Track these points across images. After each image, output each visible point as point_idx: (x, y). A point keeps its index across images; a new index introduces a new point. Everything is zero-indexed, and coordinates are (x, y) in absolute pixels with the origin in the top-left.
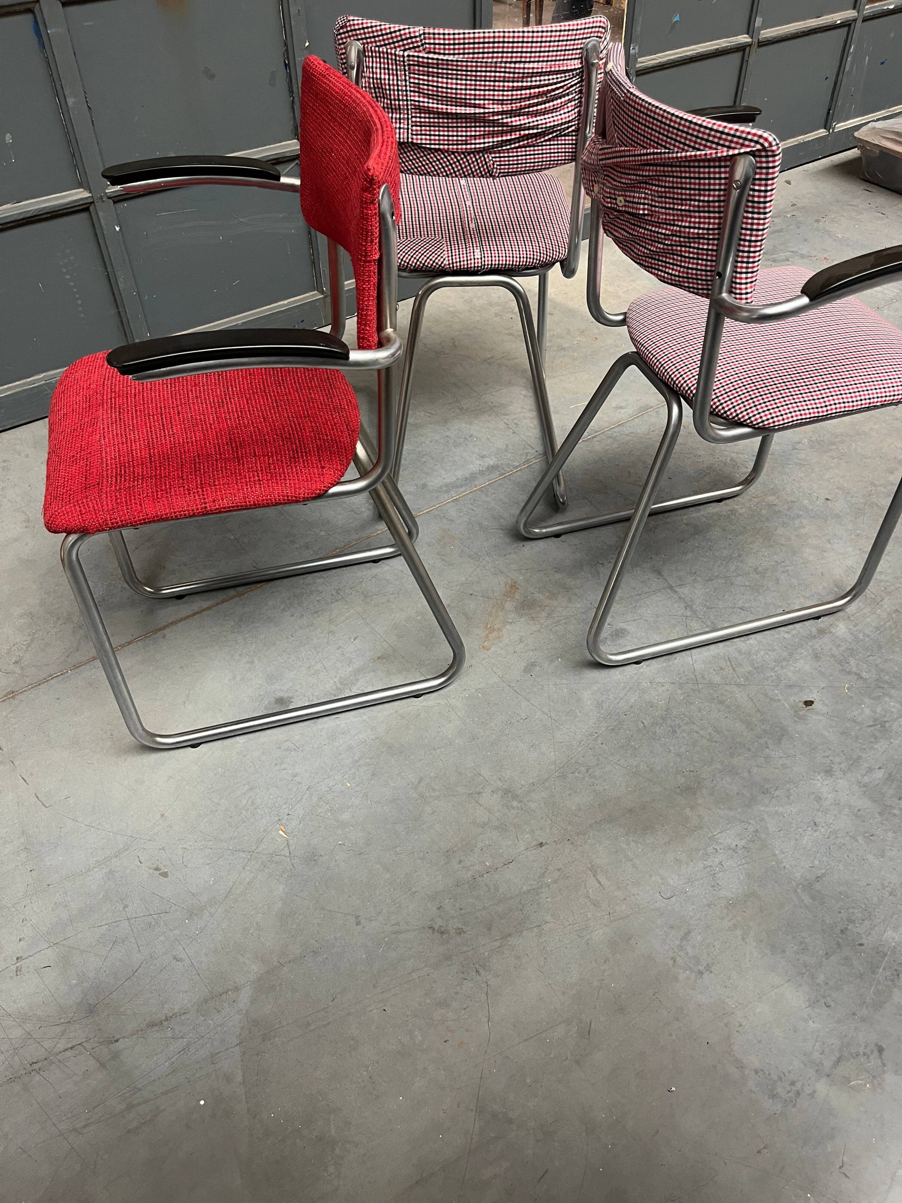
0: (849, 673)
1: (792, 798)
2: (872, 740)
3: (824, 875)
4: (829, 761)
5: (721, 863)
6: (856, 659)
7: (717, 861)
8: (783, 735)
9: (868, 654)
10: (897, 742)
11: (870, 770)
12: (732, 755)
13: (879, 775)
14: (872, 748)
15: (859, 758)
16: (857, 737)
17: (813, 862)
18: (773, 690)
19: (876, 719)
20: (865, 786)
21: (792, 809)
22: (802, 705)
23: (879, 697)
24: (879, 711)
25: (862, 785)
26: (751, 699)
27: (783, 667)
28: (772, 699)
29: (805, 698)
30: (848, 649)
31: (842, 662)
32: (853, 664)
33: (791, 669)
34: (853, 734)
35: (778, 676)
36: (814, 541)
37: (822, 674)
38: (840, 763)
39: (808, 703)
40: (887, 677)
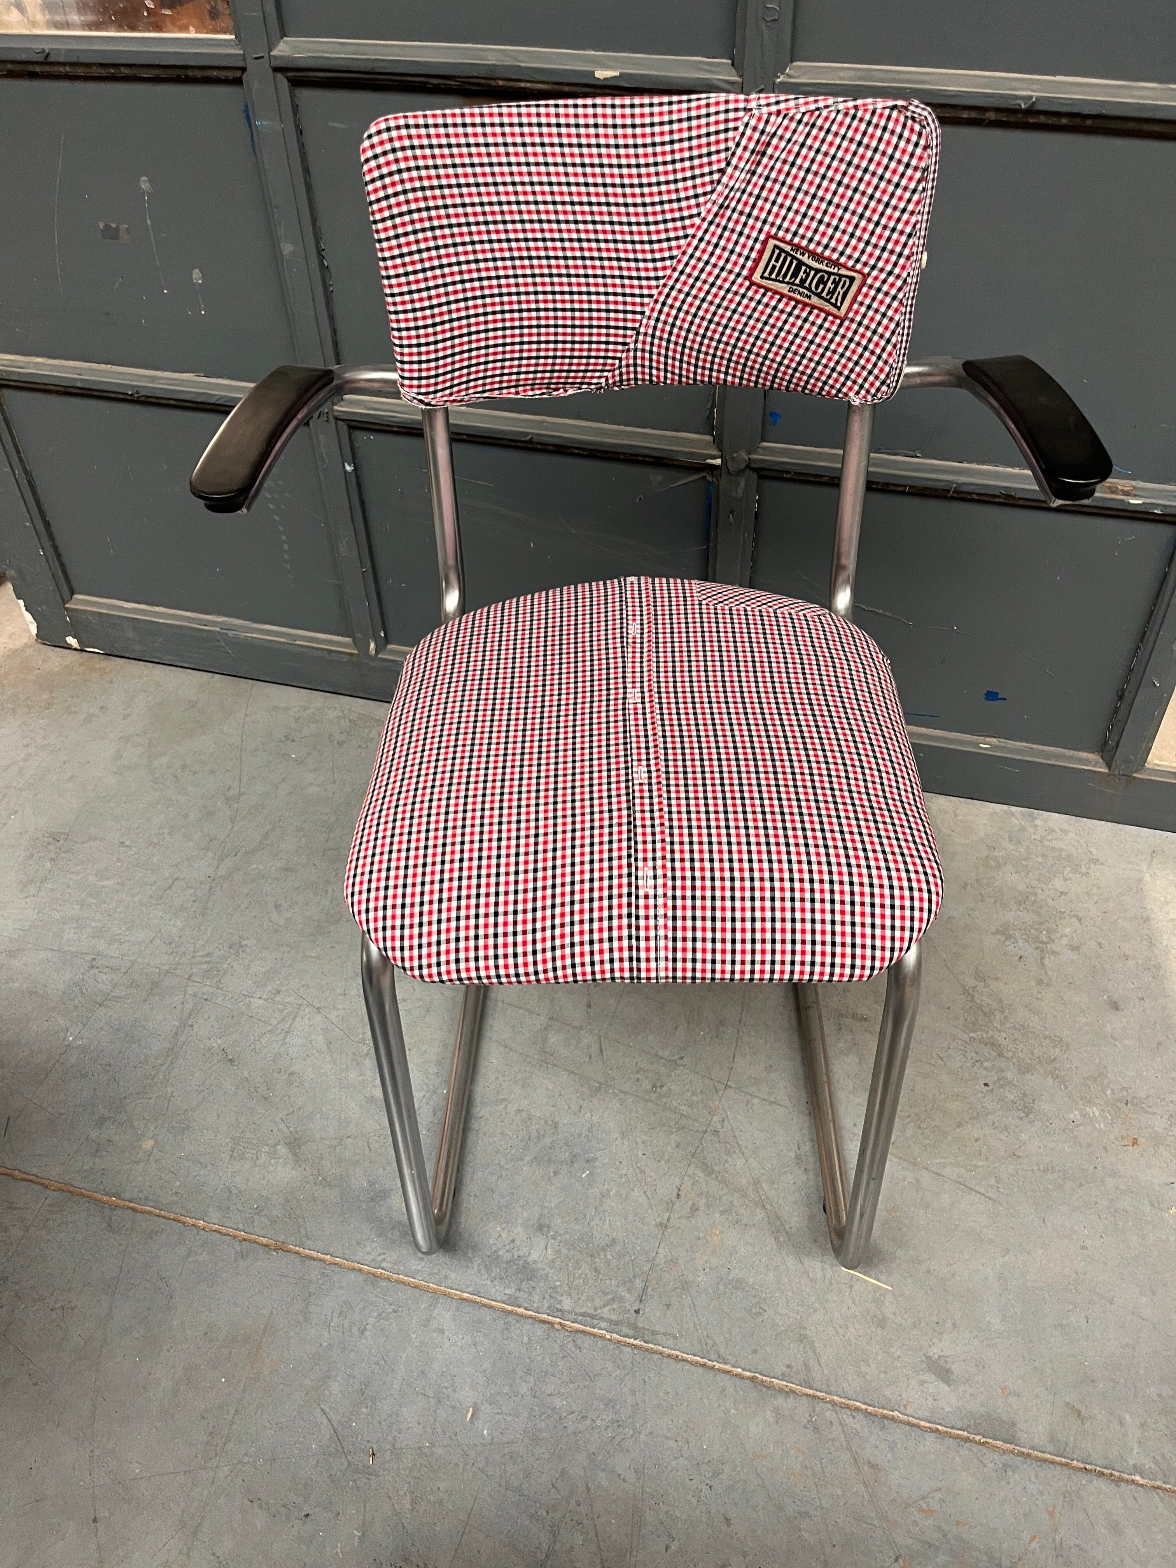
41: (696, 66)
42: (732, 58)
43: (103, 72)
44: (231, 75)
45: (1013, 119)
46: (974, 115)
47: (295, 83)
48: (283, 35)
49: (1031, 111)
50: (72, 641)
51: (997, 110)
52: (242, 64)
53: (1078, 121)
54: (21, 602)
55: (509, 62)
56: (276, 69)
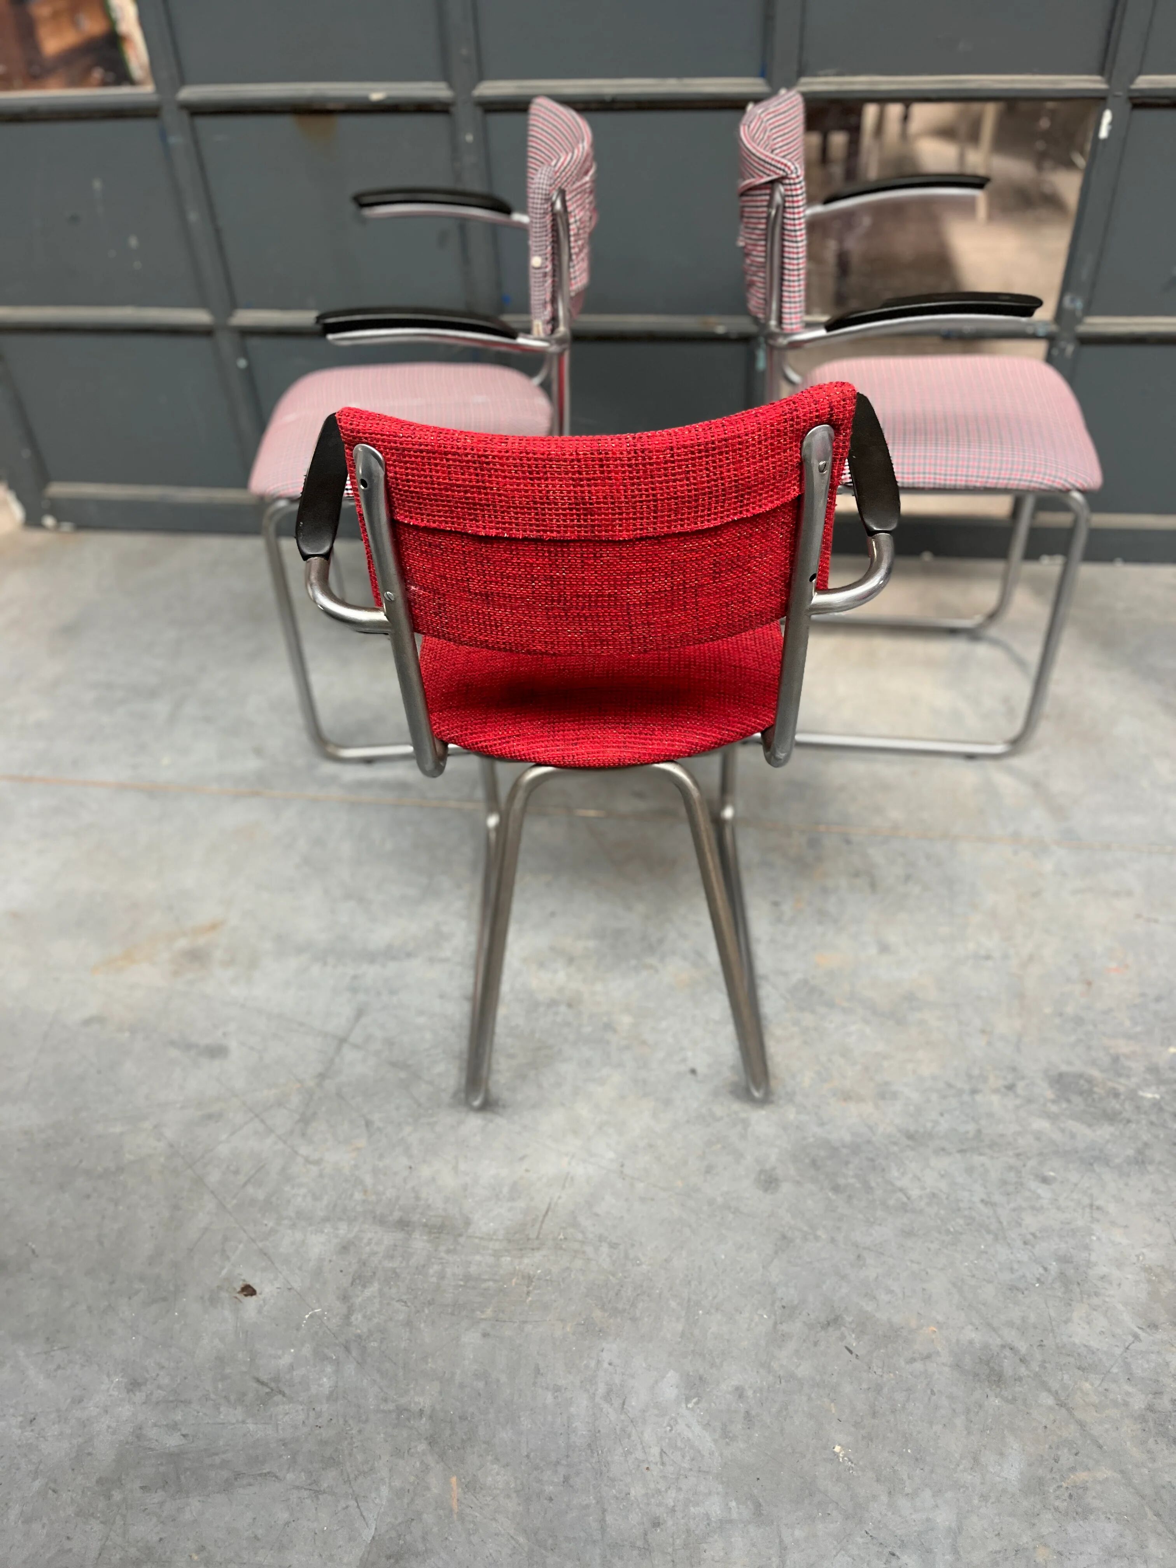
0: (345, 1298)
1: (59, 1372)
2: (233, 1398)
4: (154, 1375)
6: (380, 1290)
8: (164, 1299)
9: (405, 1297)
10: (251, 1427)
11: (174, 1427)
12: (89, 1272)
13: (173, 1441)
14: (216, 1406)
15: (187, 1402)
16: (224, 1378)
18: (240, 1242)
19: (277, 1379)
20: (138, 1437)
21: (42, 1383)
22: (239, 1286)
23: (326, 1358)
24: (298, 1373)
25: (138, 1433)
26: (206, 1230)
27: (293, 1226)
28: (223, 1251)
29: (254, 1283)
30: (394, 1271)
31: (360, 1279)
32: (368, 1292)
33: (299, 1236)
34: (228, 1370)
35: (273, 1231)
36: (584, 1111)
37: (318, 1272)
38: (159, 1387)
39: (248, 1291)
40: (375, 1344)
42: (447, 83)
44: (151, 112)
45: (605, 106)
47: (192, 115)
48: (183, 86)
49: (613, 102)
50: (49, 522)
51: (596, 102)
52: (157, 104)
53: (639, 106)
54: (12, 494)
55: (319, 93)
56: (180, 108)
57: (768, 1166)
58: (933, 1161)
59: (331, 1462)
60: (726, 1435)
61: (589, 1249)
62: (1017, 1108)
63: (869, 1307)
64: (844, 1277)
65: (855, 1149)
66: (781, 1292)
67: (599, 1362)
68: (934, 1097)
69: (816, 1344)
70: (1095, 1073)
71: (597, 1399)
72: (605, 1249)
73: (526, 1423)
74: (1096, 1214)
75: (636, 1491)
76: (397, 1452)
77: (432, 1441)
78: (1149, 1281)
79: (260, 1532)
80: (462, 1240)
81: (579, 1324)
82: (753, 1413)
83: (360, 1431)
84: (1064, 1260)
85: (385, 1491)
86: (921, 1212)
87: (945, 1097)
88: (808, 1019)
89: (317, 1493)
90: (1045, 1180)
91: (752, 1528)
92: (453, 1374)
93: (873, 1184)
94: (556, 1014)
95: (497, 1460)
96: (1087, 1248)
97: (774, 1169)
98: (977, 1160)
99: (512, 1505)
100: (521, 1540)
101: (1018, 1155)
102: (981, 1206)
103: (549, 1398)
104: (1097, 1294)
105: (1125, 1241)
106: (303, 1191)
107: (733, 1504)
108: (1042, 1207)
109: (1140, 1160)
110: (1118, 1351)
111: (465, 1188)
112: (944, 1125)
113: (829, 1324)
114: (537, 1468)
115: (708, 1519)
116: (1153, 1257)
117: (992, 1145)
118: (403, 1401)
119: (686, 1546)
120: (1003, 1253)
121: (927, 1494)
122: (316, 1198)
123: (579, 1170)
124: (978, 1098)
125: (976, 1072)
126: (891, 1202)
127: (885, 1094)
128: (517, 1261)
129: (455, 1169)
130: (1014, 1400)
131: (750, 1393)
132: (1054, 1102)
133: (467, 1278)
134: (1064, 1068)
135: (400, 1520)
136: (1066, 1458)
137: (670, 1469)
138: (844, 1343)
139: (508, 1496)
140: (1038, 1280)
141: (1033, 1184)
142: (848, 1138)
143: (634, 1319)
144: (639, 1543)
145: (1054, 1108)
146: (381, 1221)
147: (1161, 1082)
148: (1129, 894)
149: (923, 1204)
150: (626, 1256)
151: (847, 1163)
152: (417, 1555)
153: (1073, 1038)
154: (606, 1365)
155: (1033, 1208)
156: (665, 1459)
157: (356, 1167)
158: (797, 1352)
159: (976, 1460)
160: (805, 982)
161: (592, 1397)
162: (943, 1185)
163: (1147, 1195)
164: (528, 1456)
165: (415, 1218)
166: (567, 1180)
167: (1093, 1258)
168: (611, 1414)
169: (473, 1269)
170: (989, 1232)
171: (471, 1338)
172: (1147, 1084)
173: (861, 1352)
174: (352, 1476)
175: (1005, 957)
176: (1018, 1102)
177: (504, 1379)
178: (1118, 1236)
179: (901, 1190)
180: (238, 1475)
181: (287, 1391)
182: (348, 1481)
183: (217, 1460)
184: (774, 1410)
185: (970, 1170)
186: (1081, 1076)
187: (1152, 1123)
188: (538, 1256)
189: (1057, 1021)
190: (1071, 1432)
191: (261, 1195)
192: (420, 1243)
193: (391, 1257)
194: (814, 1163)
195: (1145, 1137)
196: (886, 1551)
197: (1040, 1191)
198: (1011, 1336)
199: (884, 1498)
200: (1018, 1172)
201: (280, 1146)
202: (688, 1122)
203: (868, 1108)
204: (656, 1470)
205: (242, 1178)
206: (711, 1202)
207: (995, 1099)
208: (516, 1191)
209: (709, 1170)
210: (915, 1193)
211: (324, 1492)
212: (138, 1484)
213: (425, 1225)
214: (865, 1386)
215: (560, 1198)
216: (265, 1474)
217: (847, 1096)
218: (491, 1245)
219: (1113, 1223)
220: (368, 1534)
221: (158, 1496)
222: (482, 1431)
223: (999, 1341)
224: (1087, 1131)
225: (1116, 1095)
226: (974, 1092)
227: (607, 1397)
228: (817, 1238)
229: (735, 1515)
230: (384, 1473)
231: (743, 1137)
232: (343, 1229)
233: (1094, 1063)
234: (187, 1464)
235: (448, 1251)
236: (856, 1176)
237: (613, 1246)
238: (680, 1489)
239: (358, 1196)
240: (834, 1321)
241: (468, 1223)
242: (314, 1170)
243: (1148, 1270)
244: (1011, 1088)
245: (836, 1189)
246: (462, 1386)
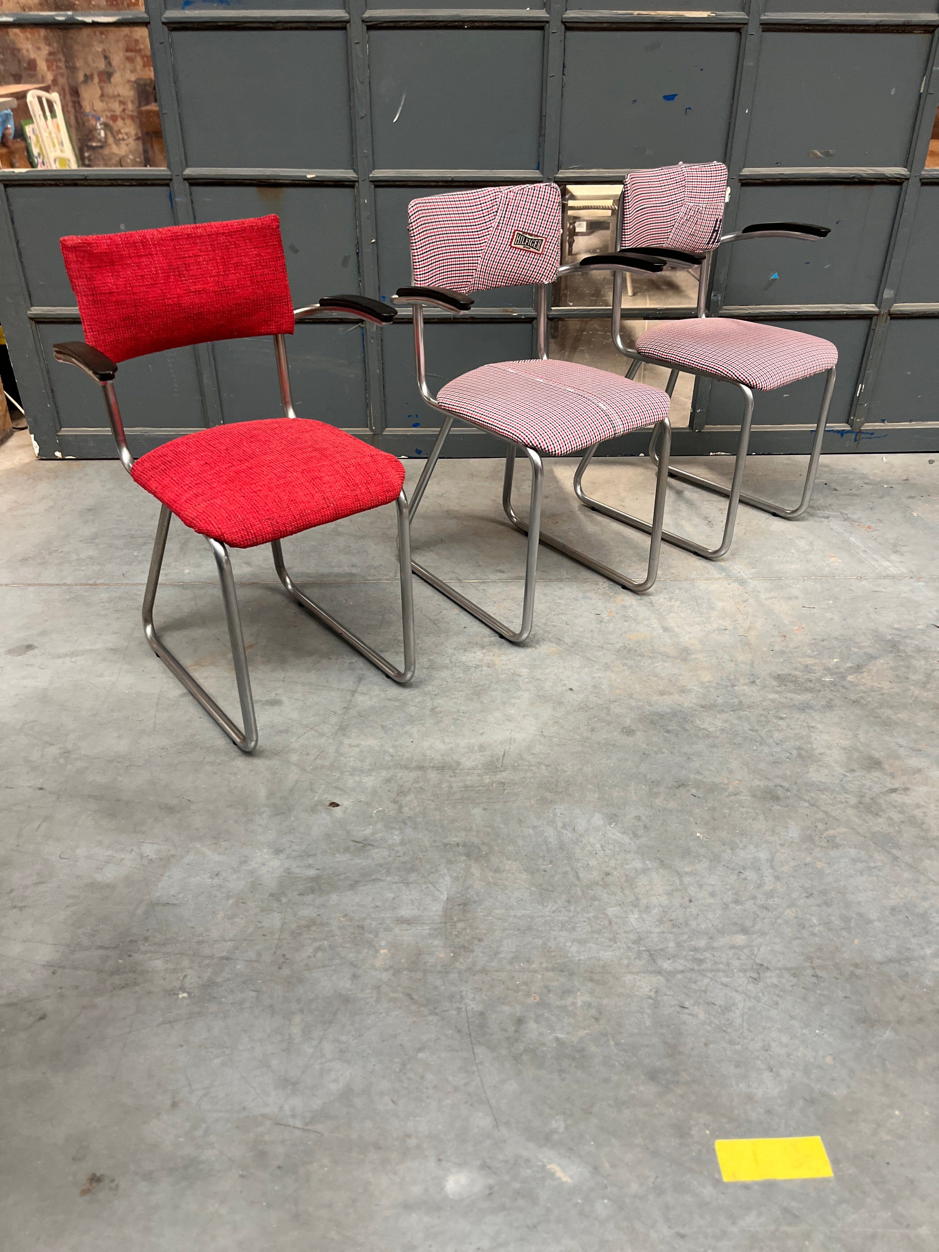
0: (395, 802)
1: (227, 851)
2: (342, 850)
3: (174, 905)
4: (289, 846)
5: (122, 860)
6: (416, 797)
7: (123, 856)
8: (283, 813)
9: (432, 798)
10: (358, 861)
11: (310, 866)
12: (230, 806)
13: (312, 872)
14: (333, 855)
15: (315, 855)
16: (333, 842)
17: (179, 893)
18: (321, 784)
19: (366, 839)
20: (289, 873)
21: (217, 858)
22: (328, 803)
23: (392, 828)
24: (378, 836)
25: (288, 871)
26: (297, 782)
27: (351, 775)
28: (312, 790)
29: (336, 801)
30: (421, 788)
31: (402, 792)
32: (408, 798)
33: (357, 778)
34: (334, 839)
35: (339, 779)
36: (512, 711)
37: (374, 793)
38: (294, 851)
39: (334, 805)
40: (421, 819)
41: (341, 172)
42: (354, 170)
43: (109, 183)
44: (164, 182)
45: (447, 184)
46: (435, 184)
47: (191, 185)
48: (187, 167)
49: (452, 181)
50: (58, 454)
51: (442, 181)
52: (170, 177)
53: (467, 184)
54: (32, 436)
55: (275, 174)
56: (185, 179)
57: (626, 726)
58: (718, 716)
59: (412, 870)
60: (635, 835)
61: (534, 768)
62: (759, 690)
63: (699, 777)
64: (683, 767)
65: (674, 714)
66: (649, 776)
67: (554, 814)
68: (712, 690)
69: (675, 795)
70: (797, 673)
71: (559, 829)
72: (543, 767)
73: (520, 842)
74: (812, 729)
75: (593, 862)
76: (450, 862)
77: (468, 855)
78: (846, 753)
79: (378, 904)
80: (457, 771)
81: (538, 800)
82: (648, 826)
83: (424, 856)
84: (800, 748)
85: (448, 878)
86: (717, 737)
87: (718, 689)
88: (630, 662)
89: (408, 884)
90: (781, 718)
91: (661, 870)
92: (471, 827)
93: (688, 728)
94: (481, 671)
95: (509, 859)
96: (810, 743)
97: (630, 726)
98: (742, 713)
99: (524, 876)
100: (533, 889)
101: (764, 710)
102: (751, 732)
103: (531, 831)
104: (820, 761)
105: (829, 739)
106: (352, 759)
107: (648, 862)
108: (782, 729)
109: (829, 706)
110: (837, 782)
111: (452, 749)
112: (720, 700)
113: (679, 786)
114: (533, 859)
115: (636, 869)
116: (845, 743)
117: (749, 707)
118: (445, 841)
119: (626, 882)
120: (766, 750)
121: (752, 847)
122: (362, 761)
123: (519, 736)
124: (736, 688)
125: (732, 677)
126: (700, 735)
127: (683, 691)
128: (493, 777)
129: (443, 742)
130: (787, 806)
131: (644, 818)
132: (778, 686)
133: (466, 787)
134: (780, 672)
135: (461, 888)
136: (821, 826)
137: (608, 852)
138: (690, 793)
139: (520, 873)
140: (788, 758)
141: (775, 721)
142: (668, 710)
143: (569, 795)
144: (601, 883)
145: (779, 689)
146: (406, 767)
147: (832, 674)
148: (797, 598)
149: (718, 734)
150: (557, 769)
151: (670, 721)
152: (475, 902)
153: (782, 660)
154: (559, 815)
155: (778, 730)
156: (605, 848)
157: (382, 746)
158: (665, 799)
159: (773, 831)
160: (625, 647)
161: (555, 828)
162: (726, 725)
163: (836, 719)
164: (526, 855)
165: (426, 764)
166: (511, 741)
167: (814, 746)
168: (568, 835)
169: (468, 783)
170: (757, 742)
171: (477, 811)
172: (825, 675)
173: (701, 796)
174: (426, 875)
175: (735, 628)
176: (758, 688)
177: (502, 826)
178: (826, 737)
179: (704, 729)
180: (357, 882)
181: (374, 844)
182: (423, 877)
183: (342, 877)
184: (659, 823)
185: (739, 718)
186: (790, 675)
187: (832, 691)
188: (504, 774)
189: (772, 653)
190: (820, 815)
191: (327, 763)
192: (433, 775)
193: (418, 782)
194: (652, 722)
195: (830, 696)
196: (736, 872)
197: (779, 723)
198: (778, 781)
199: (730, 851)
200: (766, 717)
201: (331, 741)
202: (574, 711)
203: (676, 697)
204: (601, 853)
205: (311, 757)
206: (599, 743)
207: (746, 687)
208: (482, 748)
209: (593, 730)
210: (712, 729)
211: (411, 883)
212: (295, 893)
213: (433, 767)
214: (706, 808)
215: (510, 748)
216: (374, 880)
217: (662, 693)
218: (476, 771)
219: (821, 732)
220: (444, 897)
221: (311, 897)
222: (496, 849)
223: (773, 784)
224: (799, 697)
225: (811, 681)
226: (733, 686)
227: (564, 827)
228: (663, 753)
229: (650, 866)
230: (445, 871)
231: (608, 714)
232: (384, 773)
233: (796, 669)
234: (323, 881)
235: (451, 777)
236: (678, 726)
237: (548, 766)
238: (617, 859)
239: (388, 758)
240: (682, 784)
241: (459, 764)
242: (357, 750)
243: (844, 749)
244: (753, 682)
245: (668, 731)
246: (478, 831)
